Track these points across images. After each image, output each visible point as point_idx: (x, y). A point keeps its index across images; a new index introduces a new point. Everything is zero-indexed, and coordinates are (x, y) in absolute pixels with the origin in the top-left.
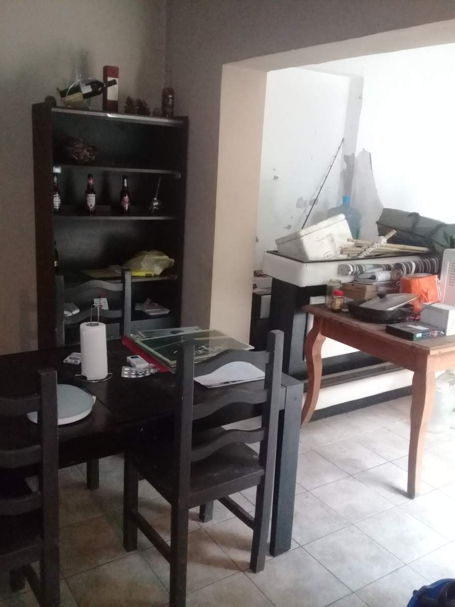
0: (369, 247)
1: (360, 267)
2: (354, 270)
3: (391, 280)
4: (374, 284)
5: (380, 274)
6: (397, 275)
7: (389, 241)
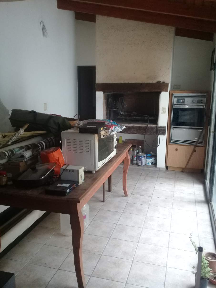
0: (13, 137)
1: (11, 151)
2: (8, 155)
3: (33, 155)
4: (24, 160)
5: (26, 153)
6: (36, 152)
7: (25, 131)
